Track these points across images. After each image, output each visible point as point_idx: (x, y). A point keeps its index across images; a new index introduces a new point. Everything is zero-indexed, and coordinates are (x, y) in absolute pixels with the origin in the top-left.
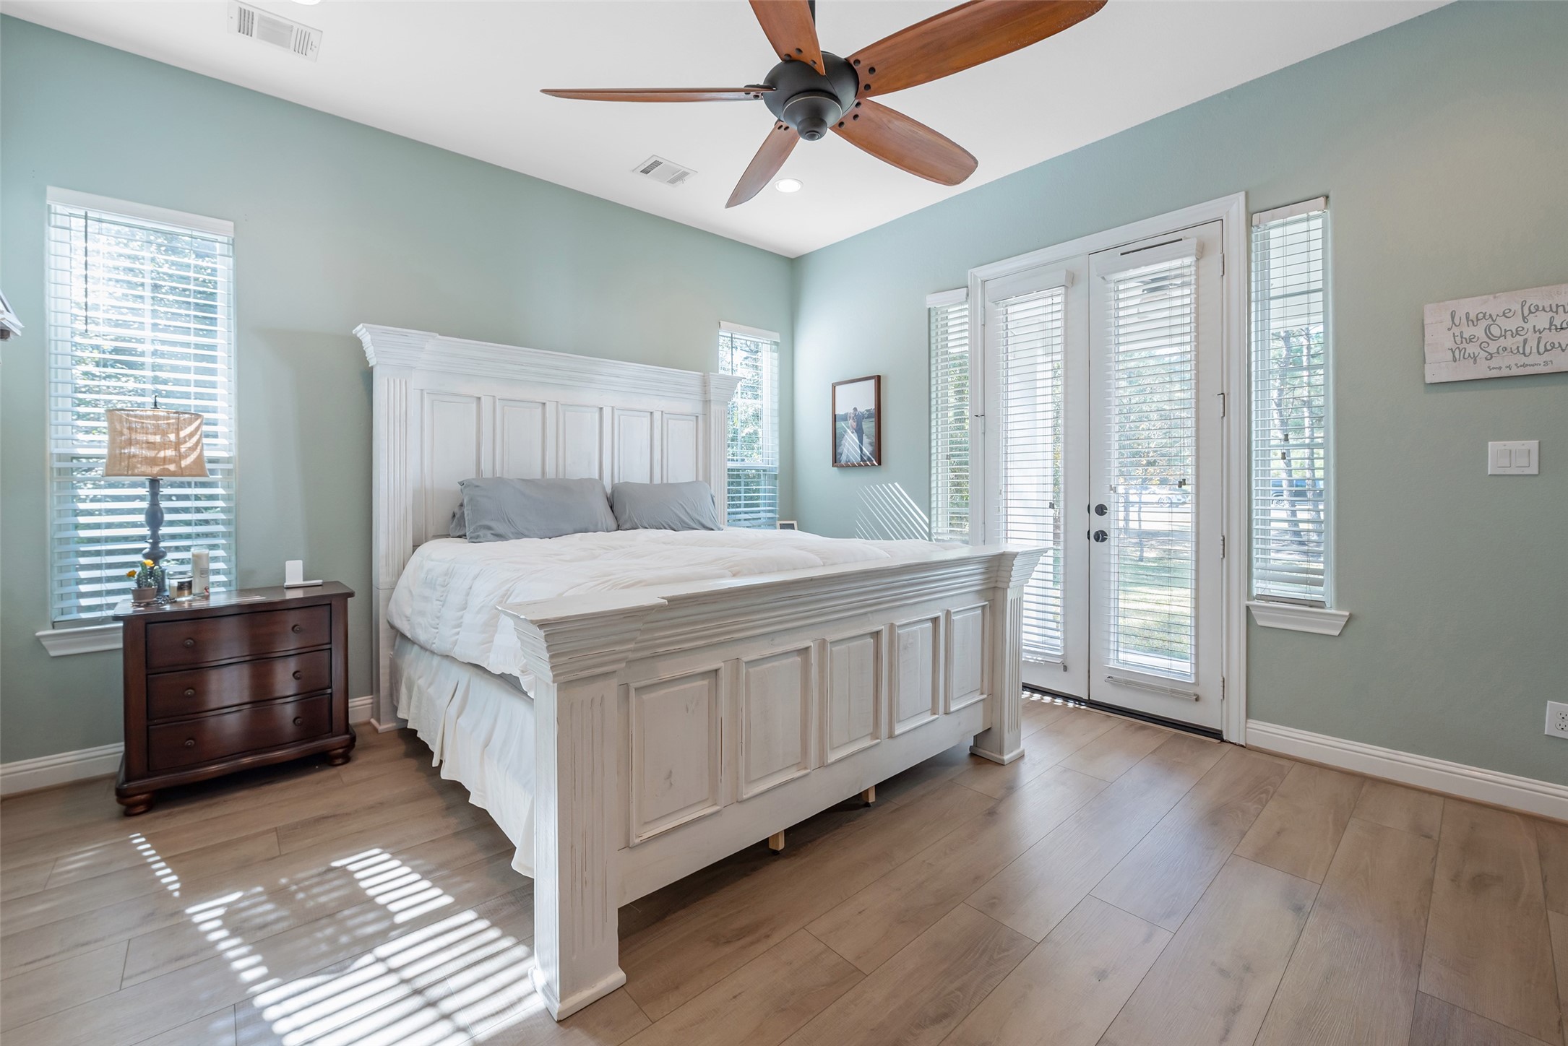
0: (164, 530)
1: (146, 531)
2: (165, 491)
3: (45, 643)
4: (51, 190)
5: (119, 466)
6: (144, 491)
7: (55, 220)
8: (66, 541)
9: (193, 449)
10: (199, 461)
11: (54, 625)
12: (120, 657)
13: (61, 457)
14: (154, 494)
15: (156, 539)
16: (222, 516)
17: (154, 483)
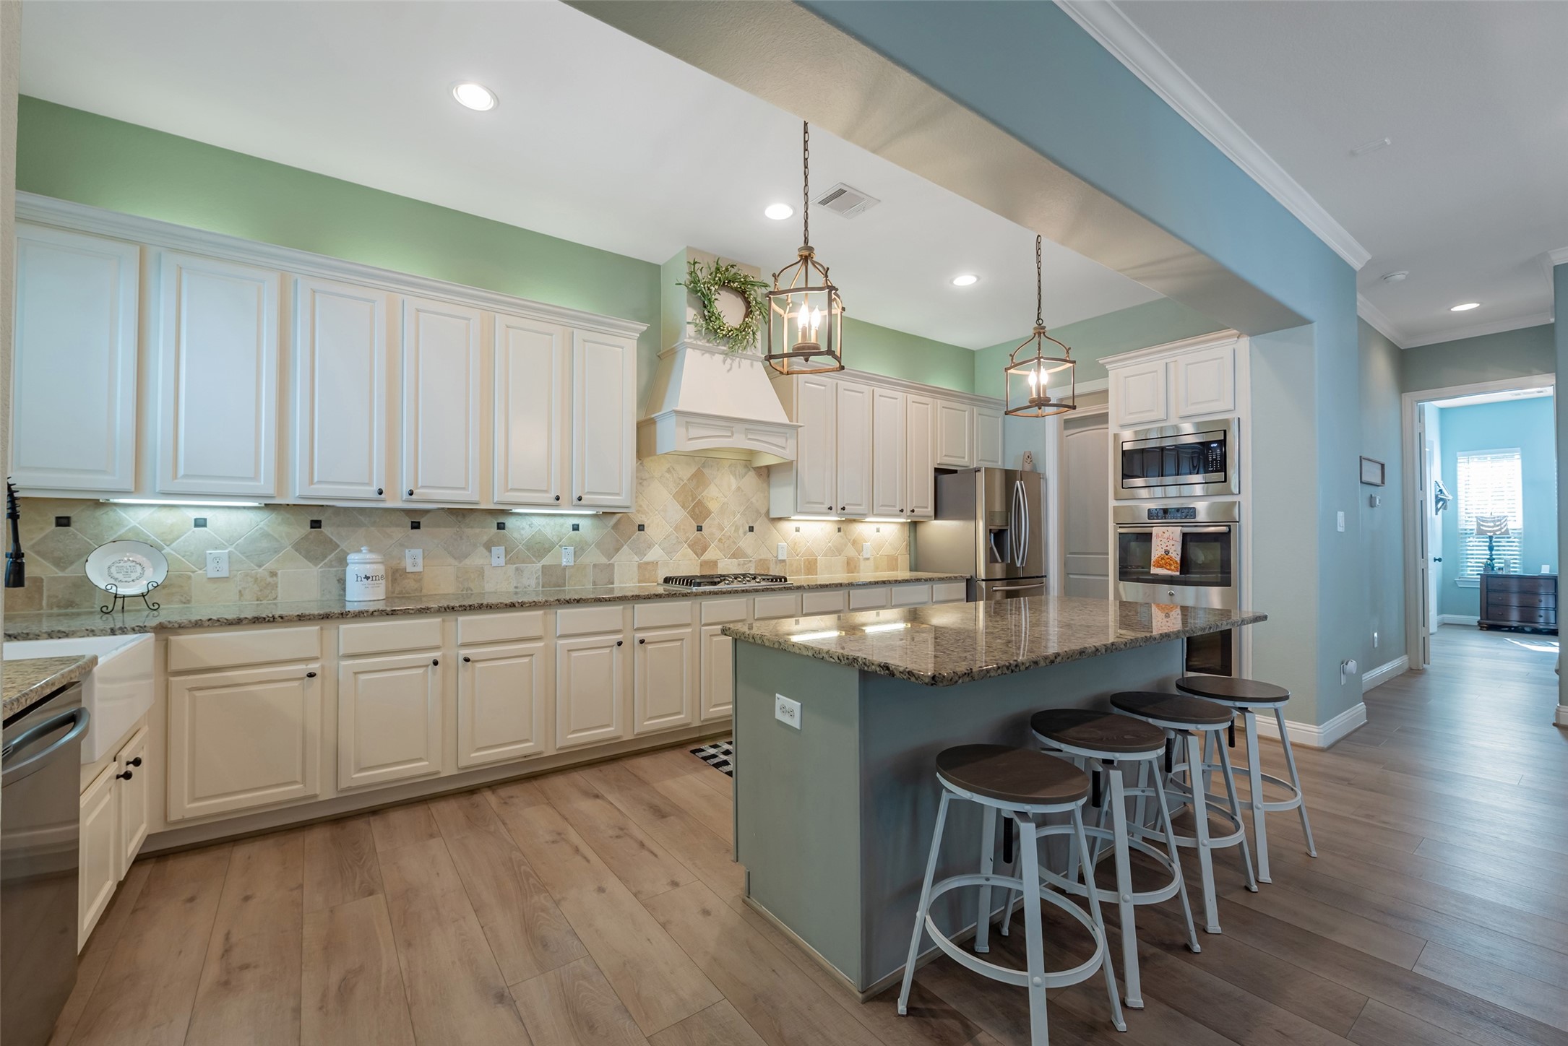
0: (1494, 552)
1: (1488, 552)
2: (1494, 540)
3: (1457, 583)
4: (1458, 453)
5: (1481, 533)
6: (1488, 540)
7: (1459, 461)
8: (1463, 554)
9: (1505, 526)
10: (1507, 530)
11: (1460, 578)
12: (1479, 591)
13: (1462, 530)
14: (1491, 541)
15: (1491, 555)
16: (1517, 544)
17: (1491, 538)
